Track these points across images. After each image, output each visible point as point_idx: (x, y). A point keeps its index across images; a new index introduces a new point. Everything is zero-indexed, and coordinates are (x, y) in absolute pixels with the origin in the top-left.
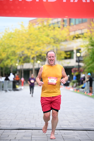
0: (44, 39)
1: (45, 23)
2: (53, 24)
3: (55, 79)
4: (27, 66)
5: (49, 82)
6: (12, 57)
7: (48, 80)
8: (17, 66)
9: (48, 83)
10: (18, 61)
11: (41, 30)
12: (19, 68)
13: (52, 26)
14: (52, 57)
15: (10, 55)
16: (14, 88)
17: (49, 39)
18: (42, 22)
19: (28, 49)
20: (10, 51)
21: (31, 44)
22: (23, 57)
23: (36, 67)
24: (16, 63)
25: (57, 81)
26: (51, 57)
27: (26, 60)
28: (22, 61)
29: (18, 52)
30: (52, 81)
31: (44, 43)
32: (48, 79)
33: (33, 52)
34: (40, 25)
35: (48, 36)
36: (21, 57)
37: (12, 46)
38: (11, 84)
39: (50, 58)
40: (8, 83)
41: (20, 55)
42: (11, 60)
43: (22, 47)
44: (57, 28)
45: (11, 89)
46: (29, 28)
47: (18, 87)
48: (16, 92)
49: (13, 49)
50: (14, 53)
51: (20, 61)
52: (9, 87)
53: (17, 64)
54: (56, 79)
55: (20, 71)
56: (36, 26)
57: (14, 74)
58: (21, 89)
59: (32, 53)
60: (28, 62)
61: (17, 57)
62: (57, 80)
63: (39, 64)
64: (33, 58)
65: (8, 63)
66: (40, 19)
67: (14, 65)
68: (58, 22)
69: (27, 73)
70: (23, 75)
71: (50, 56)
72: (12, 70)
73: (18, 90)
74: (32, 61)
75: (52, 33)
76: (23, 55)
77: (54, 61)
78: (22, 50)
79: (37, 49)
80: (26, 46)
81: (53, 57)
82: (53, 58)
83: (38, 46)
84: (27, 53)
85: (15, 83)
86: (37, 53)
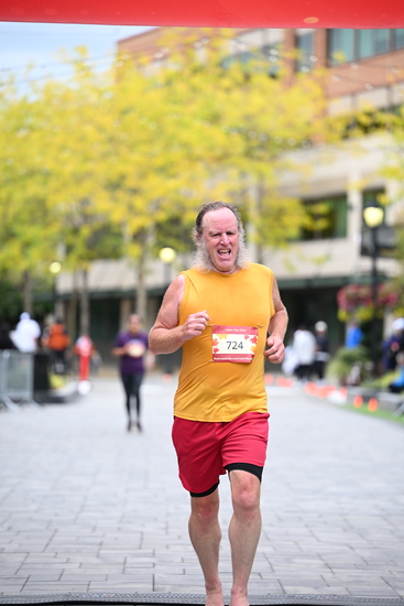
0: (197, 134)
1: (201, 55)
2: (242, 57)
3: (246, 338)
4: (106, 276)
5: (216, 350)
6: (31, 232)
7: (215, 343)
8: (55, 277)
9: (214, 356)
10: (60, 252)
11: (181, 88)
12: (65, 284)
13: (235, 70)
14: (225, 235)
15: (16, 218)
16: (42, 391)
17: (218, 135)
18: (186, 48)
19: (114, 186)
20: (19, 196)
21: (127, 165)
22: (86, 232)
23: (154, 280)
24: (49, 260)
25: (254, 345)
26: (220, 234)
27: (102, 242)
28: (80, 249)
29: (63, 203)
30: (233, 345)
31: (193, 159)
32: (215, 336)
33: (139, 202)
34: (173, 66)
35: (215, 119)
36: (76, 231)
37: (31, 173)
38: (27, 367)
39: (216, 240)
40: (11, 365)
41: (69, 217)
42: (27, 245)
43: (79, 179)
44: (261, 79)
45: (27, 394)
47: (61, 385)
48: (53, 411)
49: (34, 189)
50: (40, 211)
51: (69, 249)
52: (12, 385)
53: (55, 268)
54: (252, 336)
55: (72, 301)
56: (156, 71)
57: (39, 318)
58: (76, 396)
59: (131, 209)
60: (114, 255)
61: (54, 230)
62: (254, 340)
63: (169, 265)
64: (139, 236)
65: (15, 260)
66: (172, 34)
67: (39, 270)
68: (266, 49)
69: (106, 312)
70: (85, 320)
71: (215, 231)
72: (28, 298)
73: (59, 401)
74: (133, 251)
75: (235, 106)
76: (87, 218)
78: (83, 190)
79: (157, 186)
80: (105, 170)
81: (229, 233)
82: (232, 238)
83: (164, 170)
84: (108, 208)
85: (46, 363)
86: (158, 206)
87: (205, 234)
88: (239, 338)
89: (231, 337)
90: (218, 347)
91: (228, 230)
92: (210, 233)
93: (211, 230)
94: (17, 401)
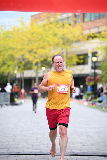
0: (51, 39)
1: (52, 19)
2: (62, 20)
3: (66, 87)
4: (28, 74)
6: (10, 63)
8: (16, 74)
9: (58, 92)
10: (17, 68)
11: (47, 27)
12: (18, 76)
13: (60, 23)
15: (6, 60)
16: (12, 102)
17: (56, 39)
18: (48, 18)
19: (30, 51)
20: (7, 54)
21: (34, 46)
22: (23, 63)
23: (40, 75)
24: (14, 70)
25: (68, 89)
27: (27, 66)
28: (22, 67)
29: (18, 56)
30: (62, 89)
31: (50, 45)
32: (58, 87)
33: (36, 56)
34: (45, 22)
35: (55, 35)
36: (21, 63)
37: (10, 48)
38: (9, 96)
40: (5, 95)
41: (19, 59)
42: (9, 66)
43: (22, 50)
44: (67, 25)
45: (9, 103)
46: (32, 25)
47: (17, 101)
48: (15, 107)
49: (10, 52)
50: (12, 58)
51: (19, 67)
52: (5, 101)
53: (16, 72)
54: (67, 87)
55: (20, 80)
56: (41, 23)
57: (12, 84)
58: (21, 103)
59: (35, 57)
60: (30, 69)
61: (15, 62)
63: (44, 71)
64: (37, 64)
65: (5, 70)
66: (45, 14)
67: (12, 72)
68: (68, 18)
69: (28, 83)
70: (23, 85)
71: (57, 62)
72: (9, 79)
73: (17, 105)
74: (35, 67)
75: (60, 32)
76: (24, 59)
78: (23, 53)
79: (41, 52)
80: (28, 48)
82: (62, 63)
83: (43, 48)
84: (29, 57)
85: (13, 95)
86: (41, 57)
87: (55, 62)
88: (64, 87)
89: (62, 87)
90: (59, 90)
94: (6, 105)
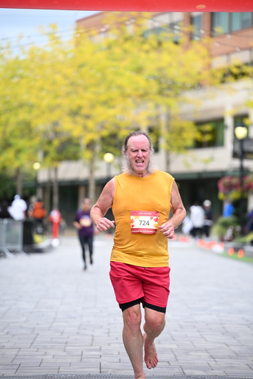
0: (128, 80)
1: (130, 30)
2: (156, 30)
3: (152, 218)
4: (69, 171)
5: (133, 226)
6: (21, 143)
7: (132, 221)
8: (37, 172)
9: (132, 229)
10: (40, 156)
11: (117, 51)
12: (43, 177)
13: (152, 39)
14: (140, 151)
15: (12, 134)
16: (29, 245)
17: (141, 81)
18: (120, 25)
19: (74, 113)
20: (14, 120)
21: (83, 100)
22: (56, 143)
24: (33, 161)
25: (156, 223)
26: (137, 151)
27: (67, 150)
28: (53, 154)
29: (41, 124)
30: (143, 223)
31: (125, 96)
32: (132, 217)
33: (90, 124)
34: (112, 36)
35: (139, 70)
36: (50, 142)
37: (21, 106)
38: (18, 230)
39: (134, 154)
40: (8, 228)
41: (45, 133)
42: (18, 152)
43: (52, 109)
44: (168, 45)
45: (19, 247)
47: (41, 241)
48: (35, 257)
49: (23, 115)
50: (27, 129)
51: (46, 154)
52: (9, 241)
53: (37, 166)
55: (47, 187)
56: (101, 40)
57: (26, 198)
58: (50, 248)
59: (85, 128)
60: (75, 158)
61: (36, 142)
62: (156, 220)
63: (109, 164)
64: (91, 145)
65: (10, 161)
66: (111, 16)
67: (26, 168)
68: (172, 26)
69: (69, 194)
70: (56, 199)
71: (135, 149)
72: (19, 185)
73: (39, 251)
74: (87, 155)
75: (152, 62)
76: (57, 134)
77: (146, 162)
78: (54, 116)
79: (102, 114)
80: (68, 103)
81: (143, 150)
83: (107, 103)
84: (71, 127)
85: (30, 227)
86: (102, 127)
88: (147, 218)
89: (142, 218)
90: (134, 224)
91: (143, 148)
92: (132, 150)
93: (132, 148)
94: (13, 252)
